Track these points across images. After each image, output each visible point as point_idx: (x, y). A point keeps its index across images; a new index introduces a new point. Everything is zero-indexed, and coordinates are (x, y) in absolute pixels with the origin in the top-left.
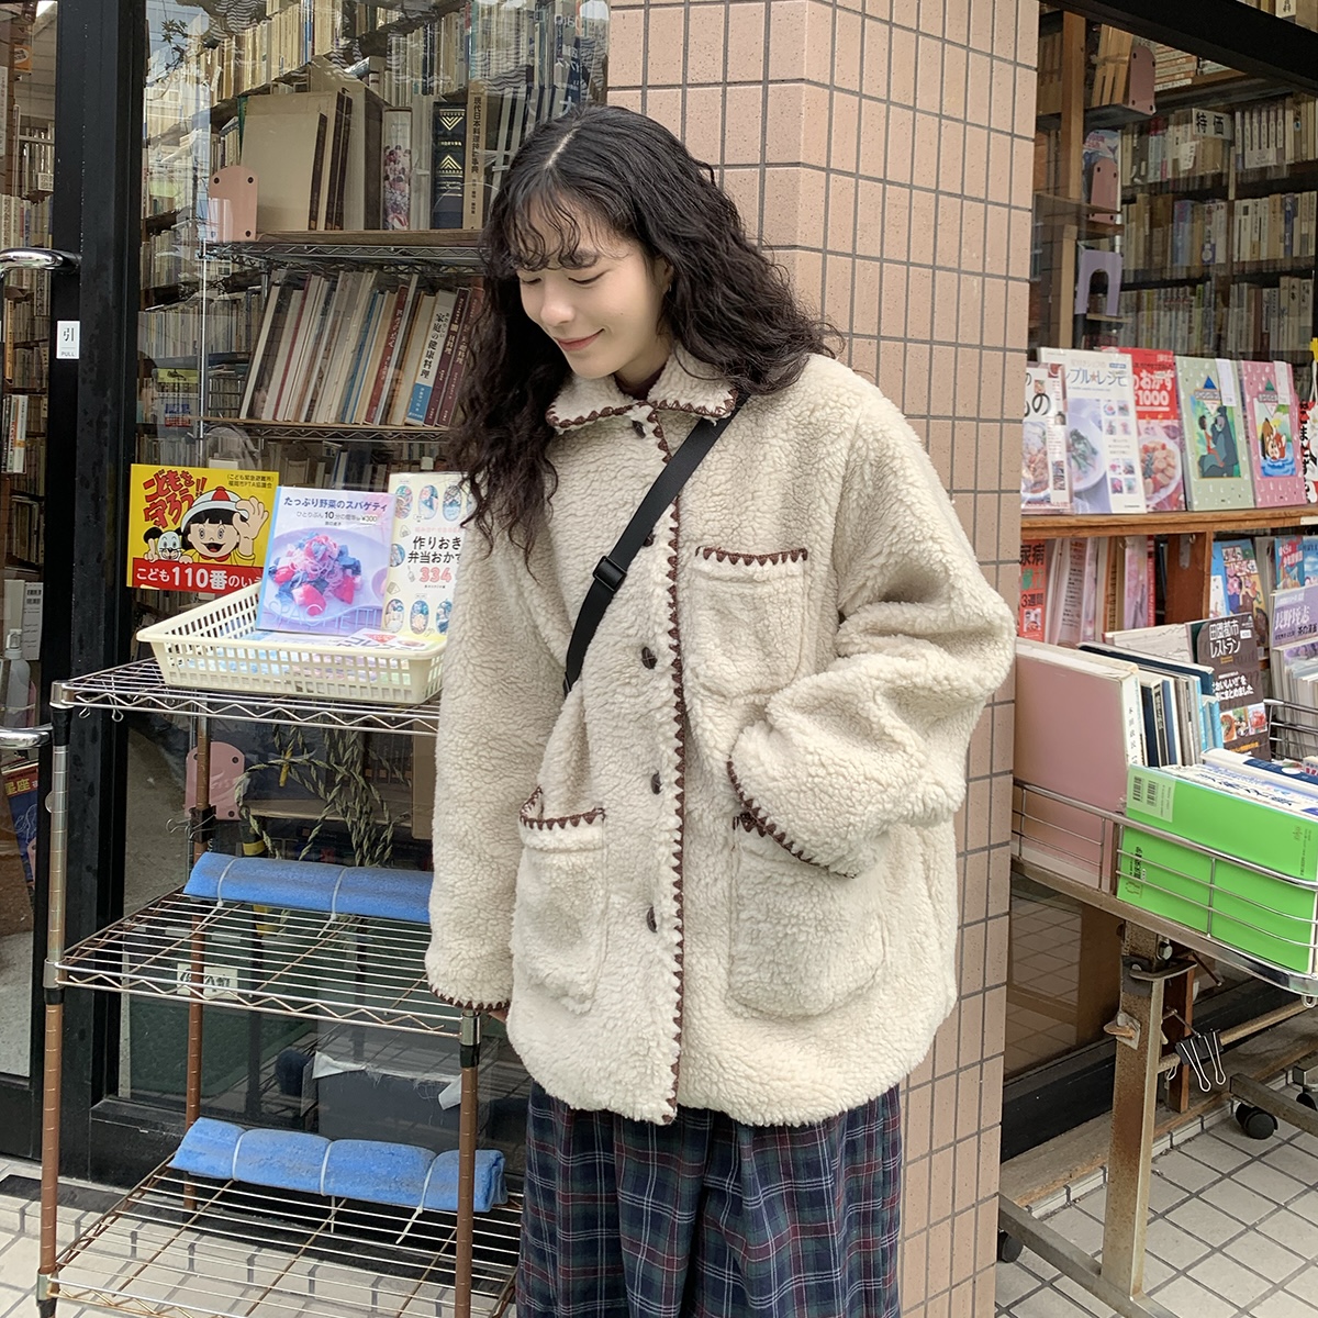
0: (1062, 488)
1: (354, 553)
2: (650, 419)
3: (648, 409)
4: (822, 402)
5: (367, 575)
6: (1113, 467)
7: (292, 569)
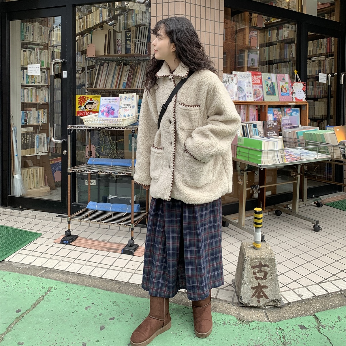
0: (236, 96)
1: (113, 107)
2: (172, 78)
3: (172, 76)
4: (203, 78)
5: (116, 111)
6: (247, 93)
7: (103, 110)
